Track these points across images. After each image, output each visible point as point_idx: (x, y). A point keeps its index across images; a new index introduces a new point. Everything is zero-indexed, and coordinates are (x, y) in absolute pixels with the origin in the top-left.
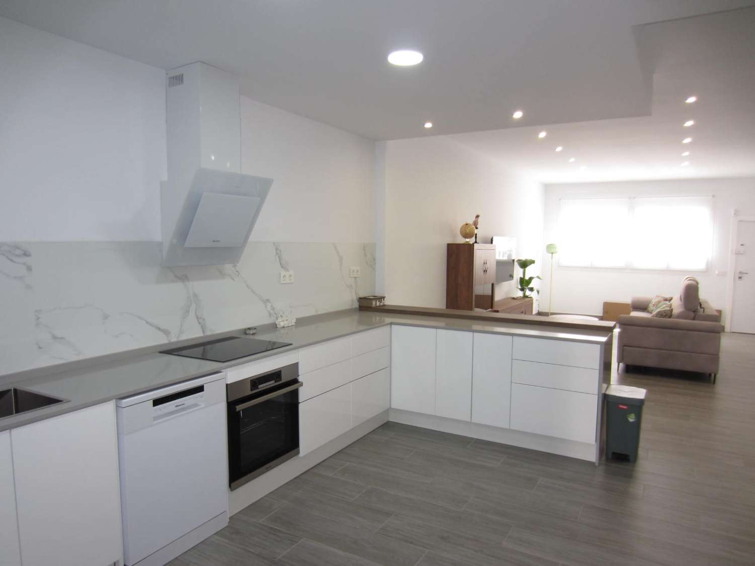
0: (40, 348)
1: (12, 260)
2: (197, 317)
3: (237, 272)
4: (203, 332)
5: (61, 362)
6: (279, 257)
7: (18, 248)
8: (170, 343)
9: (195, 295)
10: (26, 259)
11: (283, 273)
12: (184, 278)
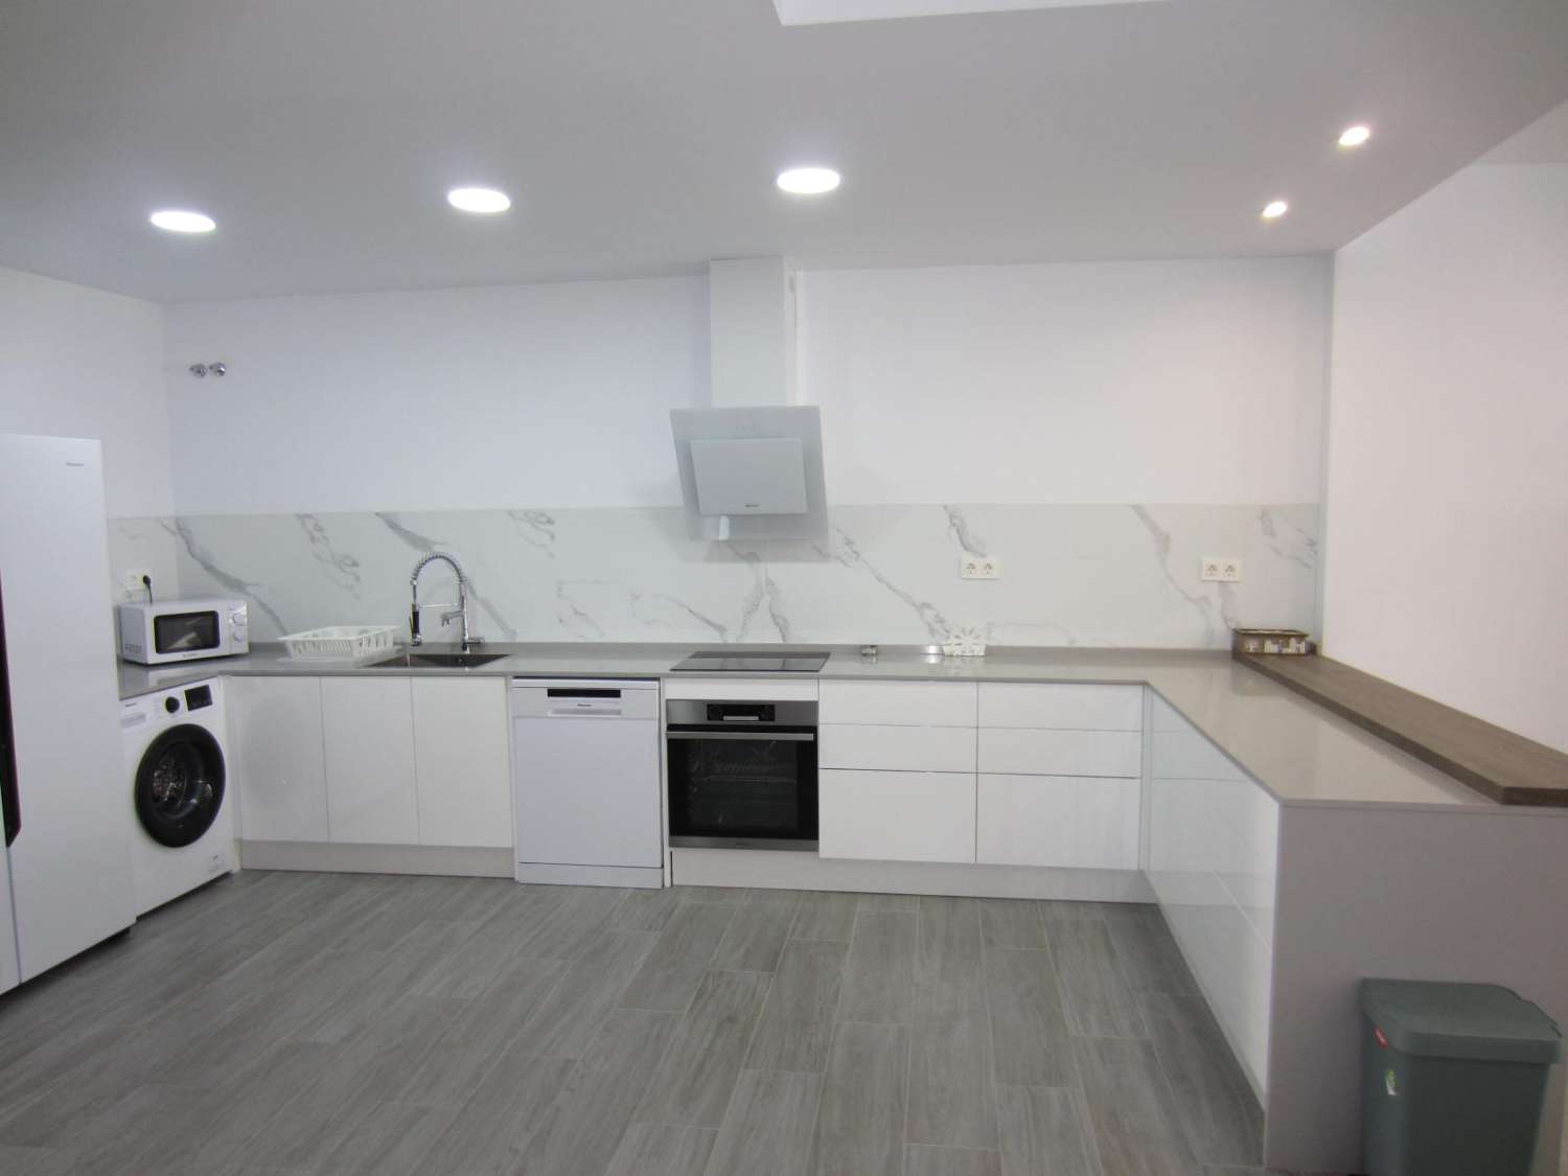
0: (561, 621)
1: (536, 528)
2: (773, 615)
3: (856, 553)
4: (784, 638)
5: (581, 640)
6: (958, 531)
7: (542, 515)
8: (726, 645)
9: (770, 583)
10: (549, 527)
11: (968, 558)
12: (752, 558)
